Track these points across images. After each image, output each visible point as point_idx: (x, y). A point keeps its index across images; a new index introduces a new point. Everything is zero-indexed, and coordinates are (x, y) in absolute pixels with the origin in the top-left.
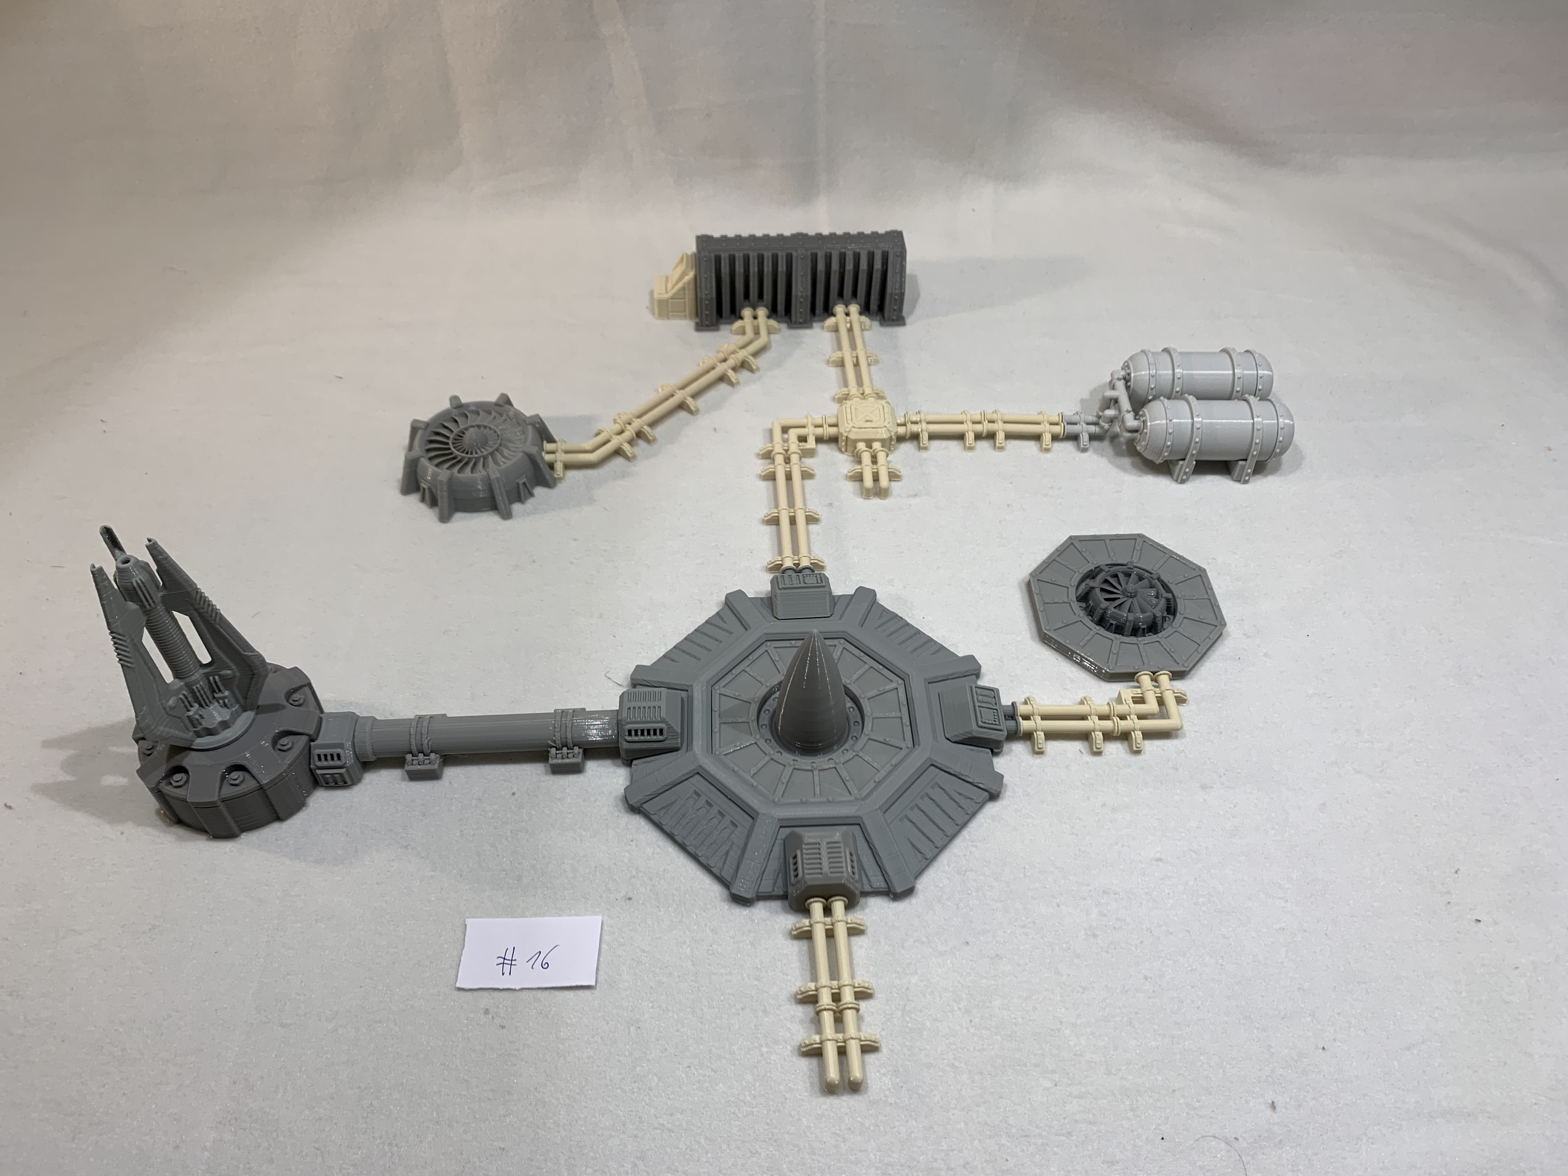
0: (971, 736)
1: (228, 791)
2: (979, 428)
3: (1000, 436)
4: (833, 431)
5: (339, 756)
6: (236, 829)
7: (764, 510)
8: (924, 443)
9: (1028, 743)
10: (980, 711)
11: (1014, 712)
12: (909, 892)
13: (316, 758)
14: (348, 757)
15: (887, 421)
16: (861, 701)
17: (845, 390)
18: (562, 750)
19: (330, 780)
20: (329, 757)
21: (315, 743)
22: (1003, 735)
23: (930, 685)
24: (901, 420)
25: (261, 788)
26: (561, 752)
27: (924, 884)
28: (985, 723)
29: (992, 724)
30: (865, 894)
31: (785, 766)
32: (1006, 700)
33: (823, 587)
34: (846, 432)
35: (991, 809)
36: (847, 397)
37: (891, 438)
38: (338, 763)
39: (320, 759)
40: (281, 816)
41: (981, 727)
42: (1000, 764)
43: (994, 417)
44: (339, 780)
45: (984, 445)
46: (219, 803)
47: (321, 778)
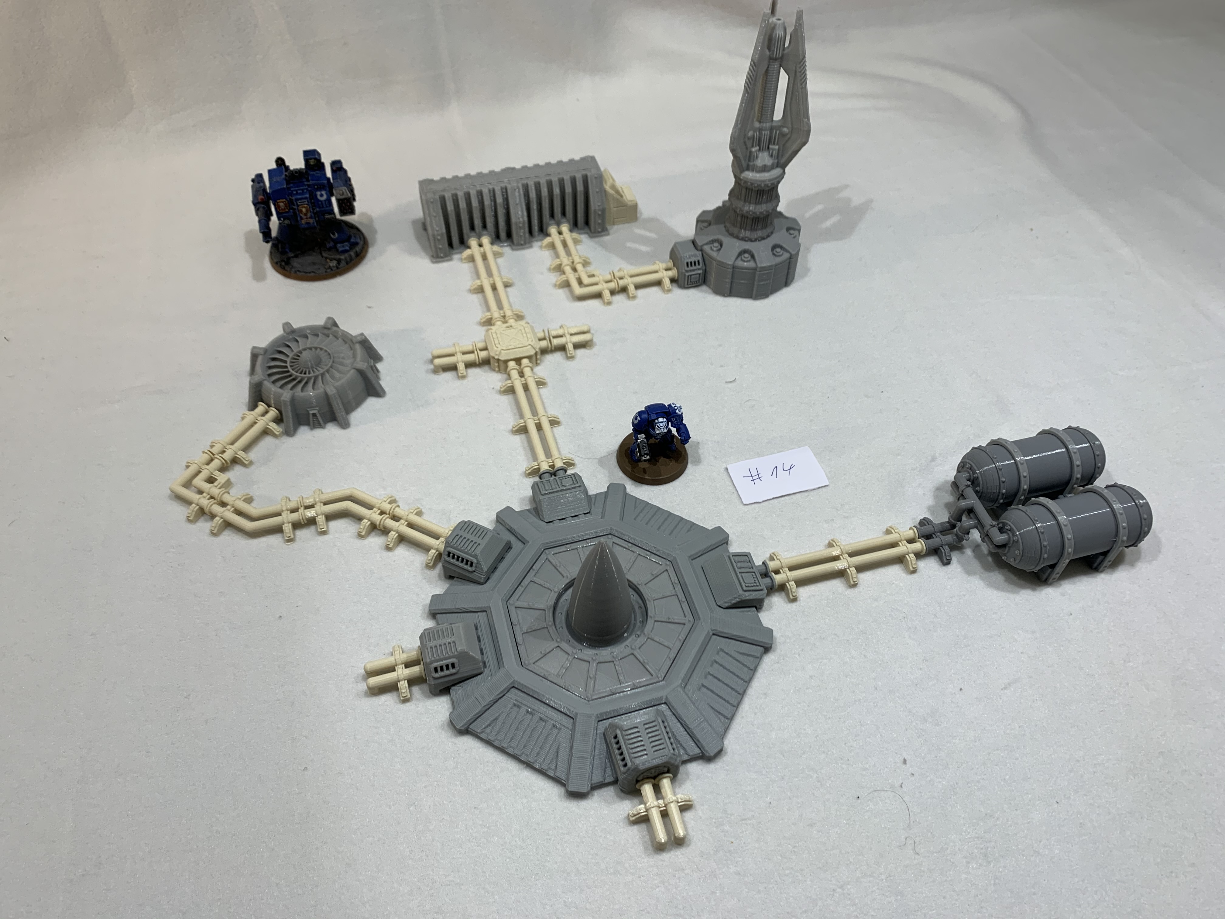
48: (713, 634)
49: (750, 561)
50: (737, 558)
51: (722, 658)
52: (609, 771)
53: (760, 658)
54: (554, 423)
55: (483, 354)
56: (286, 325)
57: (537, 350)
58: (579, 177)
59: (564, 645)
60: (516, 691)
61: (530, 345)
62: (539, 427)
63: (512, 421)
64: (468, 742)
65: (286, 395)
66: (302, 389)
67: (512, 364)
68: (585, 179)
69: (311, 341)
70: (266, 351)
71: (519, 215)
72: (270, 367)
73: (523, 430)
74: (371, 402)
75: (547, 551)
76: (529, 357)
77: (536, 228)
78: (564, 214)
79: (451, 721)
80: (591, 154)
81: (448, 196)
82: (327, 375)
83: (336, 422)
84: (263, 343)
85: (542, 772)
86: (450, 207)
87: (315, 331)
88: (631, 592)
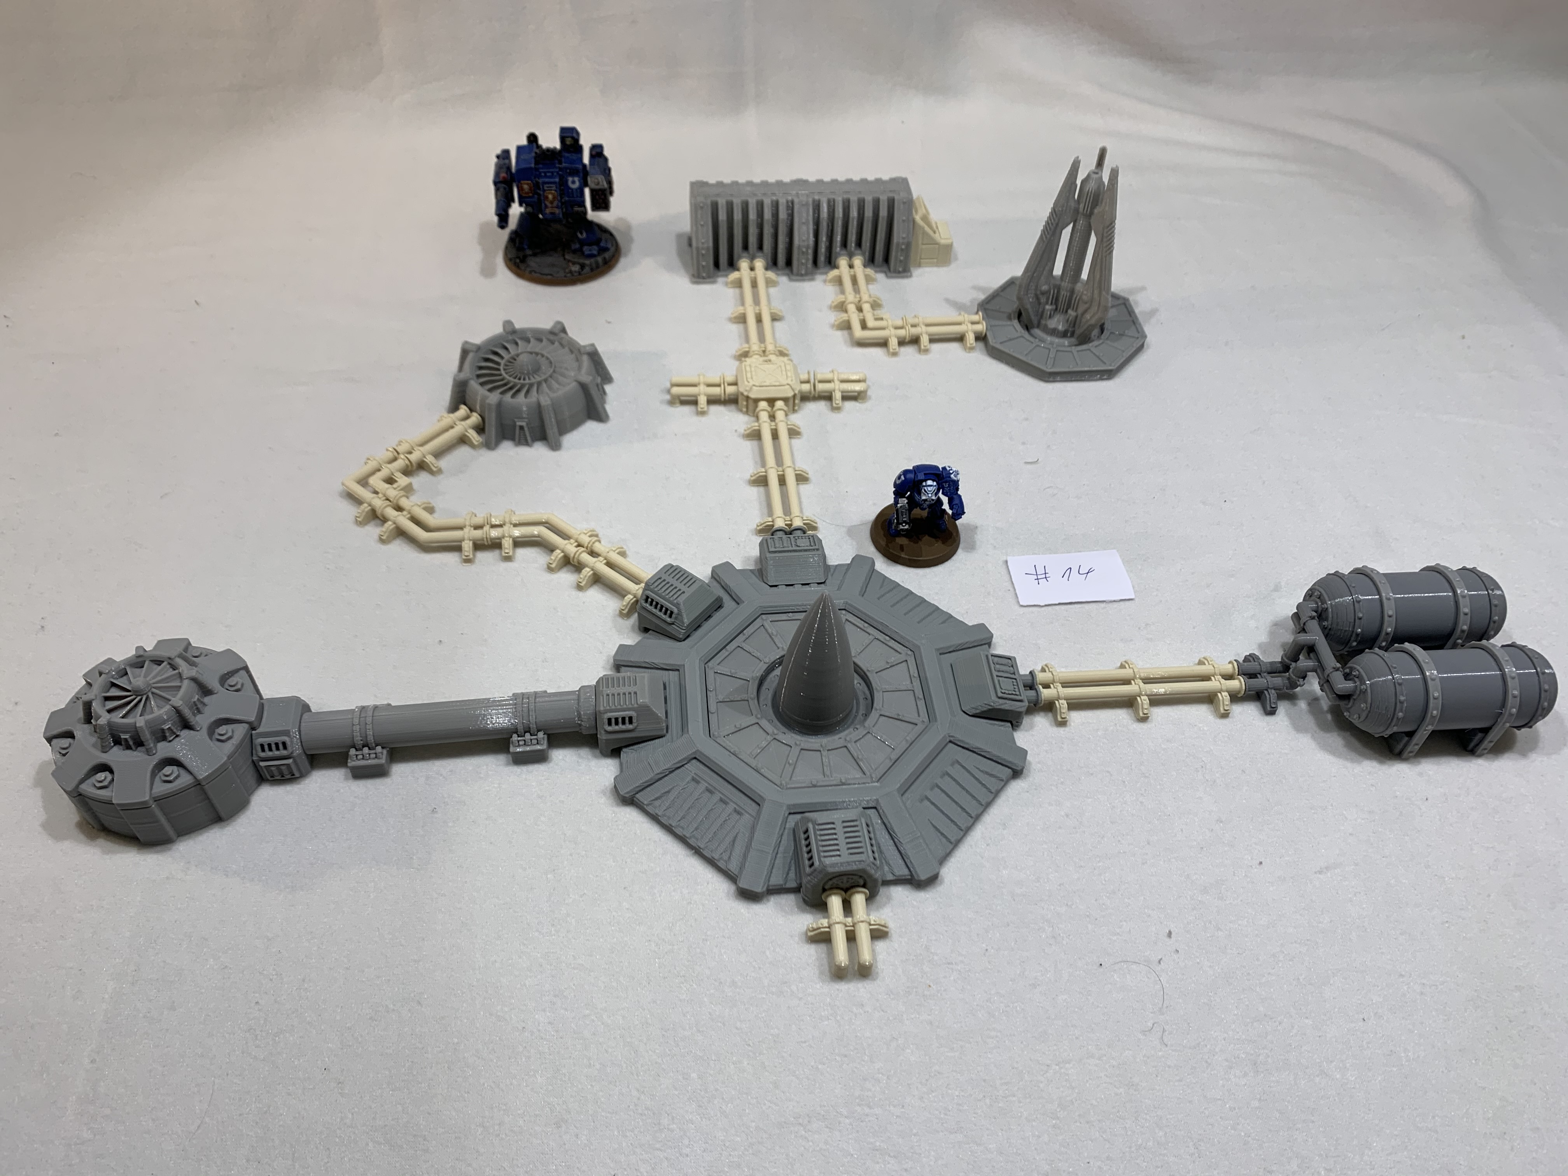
48: (950, 742)
49: (1012, 666)
50: (996, 659)
51: (956, 771)
52: (792, 875)
53: (1006, 783)
54: (801, 478)
55: (731, 390)
56: (508, 324)
57: (797, 392)
58: (884, 199)
59: (764, 723)
60: (698, 764)
61: (788, 384)
62: (782, 481)
63: (750, 469)
64: (631, 814)
65: (494, 398)
66: (513, 396)
67: (763, 405)
68: (891, 203)
69: (534, 346)
70: (478, 348)
71: (803, 236)
72: (481, 368)
73: (761, 481)
74: (591, 426)
75: (763, 616)
76: (785, 400)
77: (822, 258)
78: (859, 244)
79: (615, 786)
80: (904, 176)
81: (722, 202)
82: (544, 385)
83: (545, 442)
84: (478, 339)
85: (711, 862)
86: (722, 216)
87: (539, 335)
88: (857, 680)
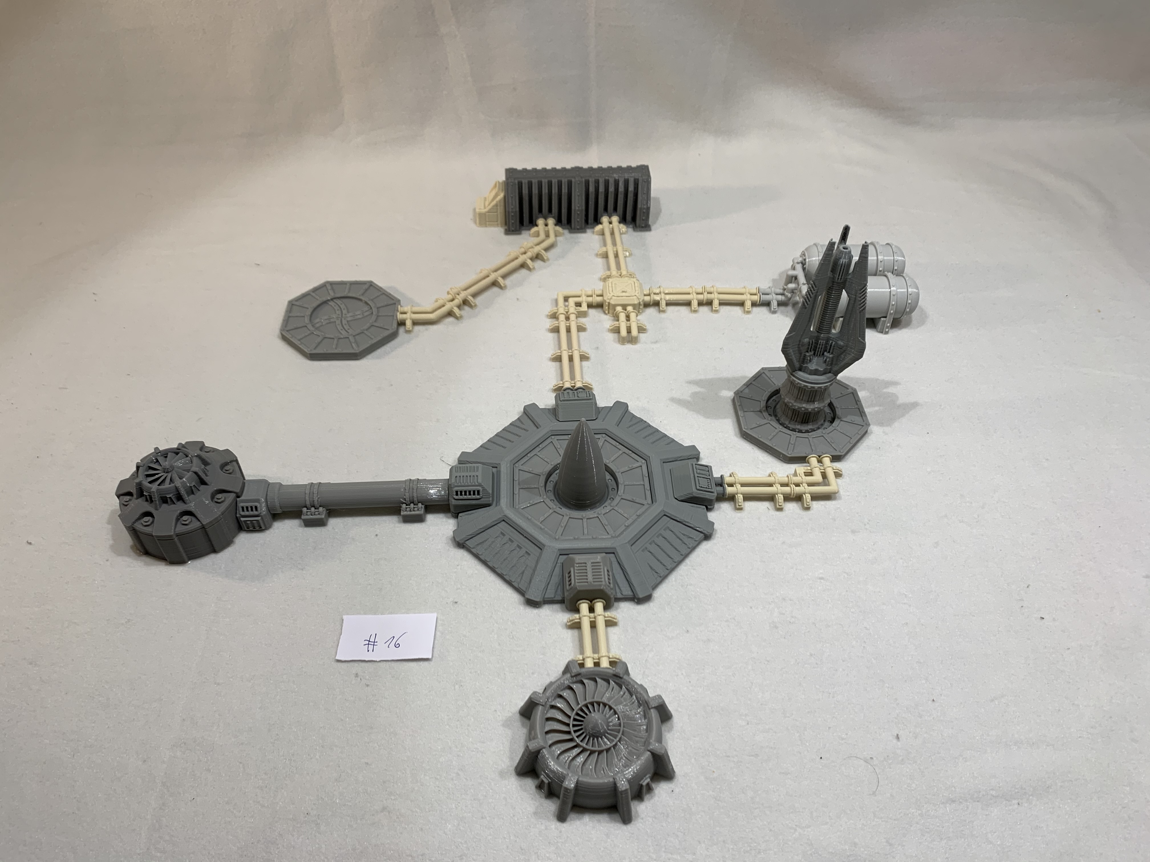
0: (692, 496)
1: (181, 529)
2: (701, 297)
3: (716, 303)
4: (599, 299)
5: (256, 508)
6: (185, 557)
7: (551, 351)
8: (663, 307)
9: (732, 503)
10: (698, 480)
11: (722, 482)
12: (648, 598)
13: (241, 509)
14: (263, 509)
15: (637, 292)
16: (617, 474)
17: (608, 273)
18: (410, 505)
19: (250, 525)
20: (250, 509)
21: (240, 499)
22: (714, 496)
23: (664, 464)
24: (646, 292)
25: (203, 527)
26: (409, 506)
27: (659, 594)
28: (702, 487)
29: (706, 488)
30: (618, 600)
31: (563, 516)
32: (716, 474)
33: (591, 399)
34: (608, 299)
35: (705, 546)
36: (609, 277)
37: (639, 304)
38: (255, 513)
39: (243, 510)
40: (216, 549)
41: (698, 490)
42: (712, 516)
43: (712, 290)
44: (256, 525)
45: (705, 309)
46: (174, 537)
47: (243, 523)
